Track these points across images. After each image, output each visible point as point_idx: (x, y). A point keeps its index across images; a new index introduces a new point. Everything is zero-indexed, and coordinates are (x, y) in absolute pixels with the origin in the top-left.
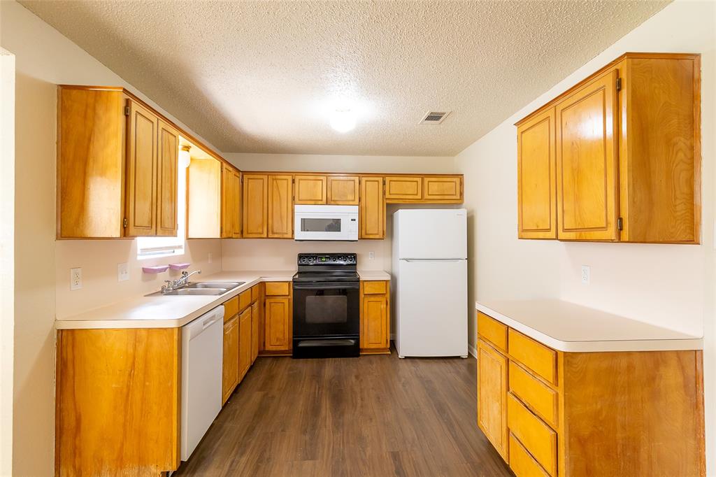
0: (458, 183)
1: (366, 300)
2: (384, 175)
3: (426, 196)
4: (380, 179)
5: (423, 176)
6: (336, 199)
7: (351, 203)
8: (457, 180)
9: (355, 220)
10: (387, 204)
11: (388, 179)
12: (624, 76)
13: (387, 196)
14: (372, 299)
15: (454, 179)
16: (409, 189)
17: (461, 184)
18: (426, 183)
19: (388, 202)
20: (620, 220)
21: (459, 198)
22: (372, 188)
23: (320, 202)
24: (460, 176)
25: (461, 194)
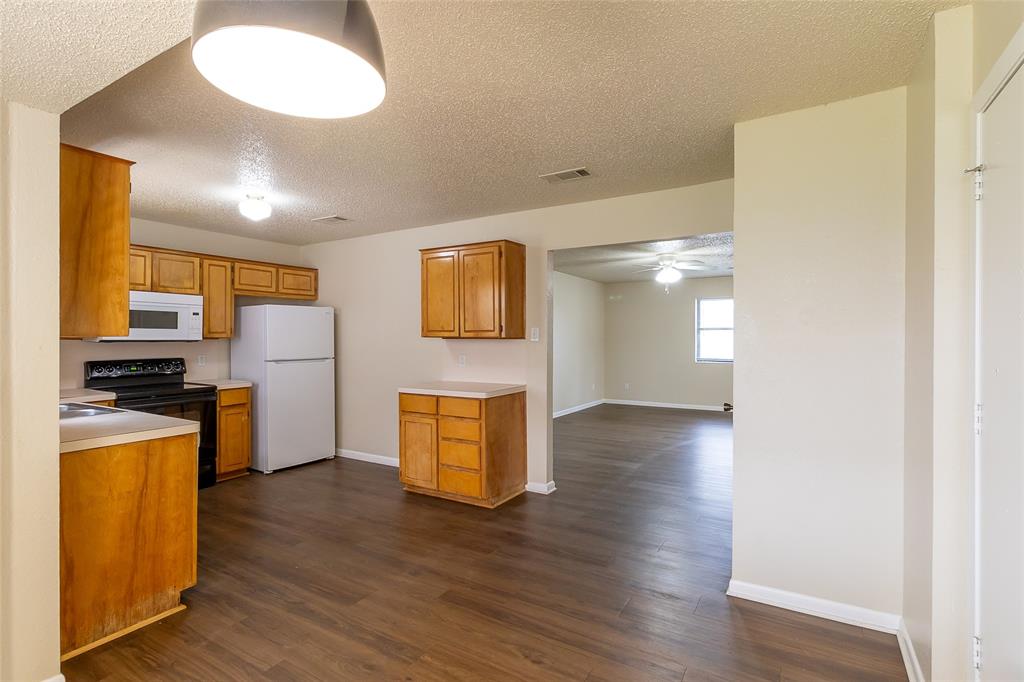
0: (313, 278)
1: (224, 413)
2: (233, 260)
3: (281, 290)
4: (228, 265)
5: (278, 266)
6: (166, 285)
7: (189, 291)
8: (312, 274)
9: (198, 314)
10: (235, 295)
11: (237, 265)
12: (503, 250)
13: (237, 286)
14: (232, 411)
15: (310, 274)
16: (263, 280)
17: (316, 279)
18: (281, 274)
19: (237, 293)
20: (501, 327)
21: (313, 293)
22: (218, 275)
23: (141, 287)
24: (315, 270)
25: (316, 290)
